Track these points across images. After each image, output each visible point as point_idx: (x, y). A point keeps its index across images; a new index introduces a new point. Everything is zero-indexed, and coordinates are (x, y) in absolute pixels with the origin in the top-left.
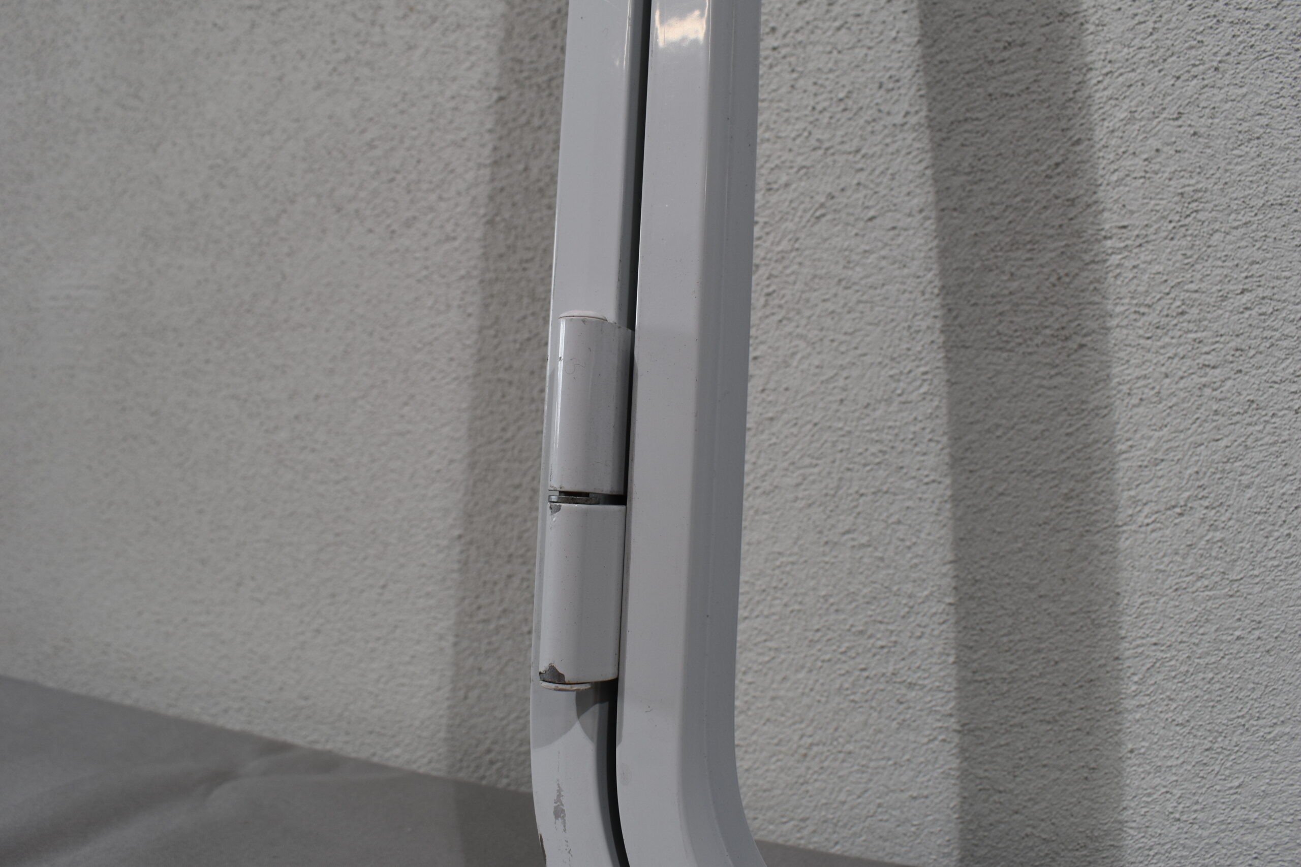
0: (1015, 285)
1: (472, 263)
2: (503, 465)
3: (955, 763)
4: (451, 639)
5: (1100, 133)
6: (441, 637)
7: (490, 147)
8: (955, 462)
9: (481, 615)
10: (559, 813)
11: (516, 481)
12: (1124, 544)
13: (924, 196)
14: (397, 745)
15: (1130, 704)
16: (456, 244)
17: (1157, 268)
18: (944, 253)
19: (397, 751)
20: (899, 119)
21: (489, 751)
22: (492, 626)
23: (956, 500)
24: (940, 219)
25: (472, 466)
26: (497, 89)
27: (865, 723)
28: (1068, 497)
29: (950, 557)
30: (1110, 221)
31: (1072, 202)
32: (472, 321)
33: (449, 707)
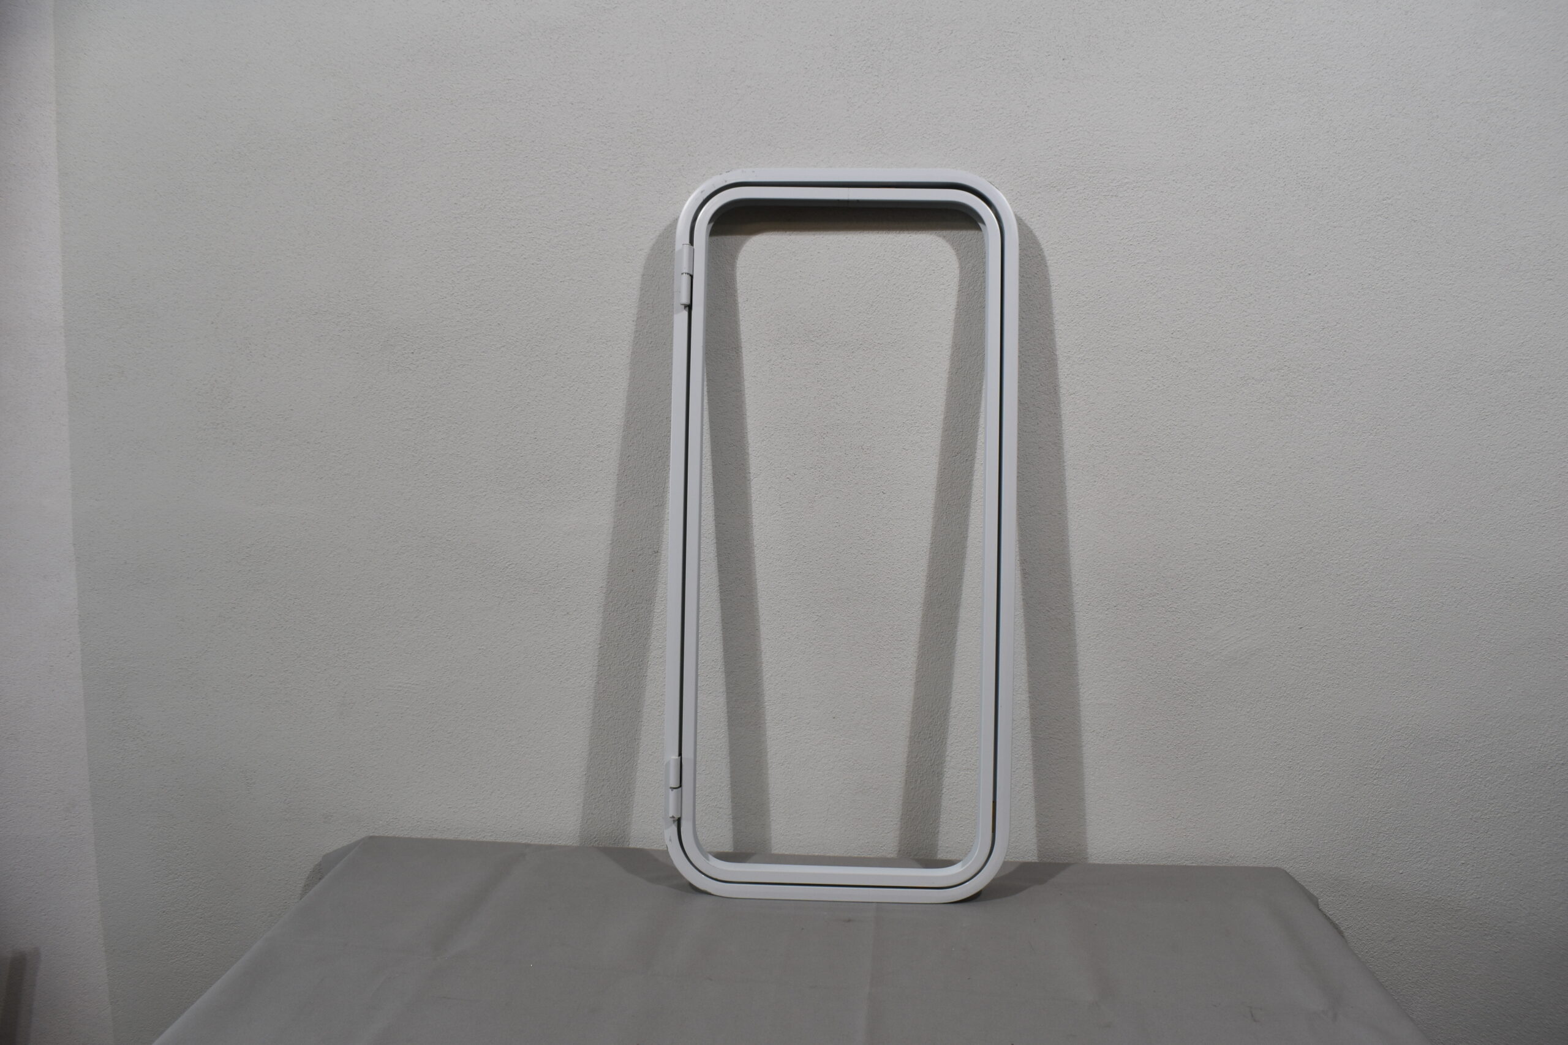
0: (745, 712)
1: (591, 694)
2: (601, 753)
3: (731, 826)
4: (582, 805)
5: (764, 678)
6: (578, 805)
7: (598, 660)
8: (731, 753)
9: (593, 797)
10: (670, 840)
11: (606, 758)
12: (769, 772)
13: (723, 689)
14: (560, 840)
15: (771, 809)
16: (585, 688)
17: (776, 710)
18: (728, 703)
19: (560, 842)
20: (717, 669)
21: (595, 838)
22: (597, 800)
23: (731, 762)
24: (727, 695)
25: (590, 754)
26: (600, 644)
27: (709, 819)
28: (757, 761)
29: (729, 776)
30: (766, 698)
31: (758, 693)
32: (590, 711)
33: (581, 826)
